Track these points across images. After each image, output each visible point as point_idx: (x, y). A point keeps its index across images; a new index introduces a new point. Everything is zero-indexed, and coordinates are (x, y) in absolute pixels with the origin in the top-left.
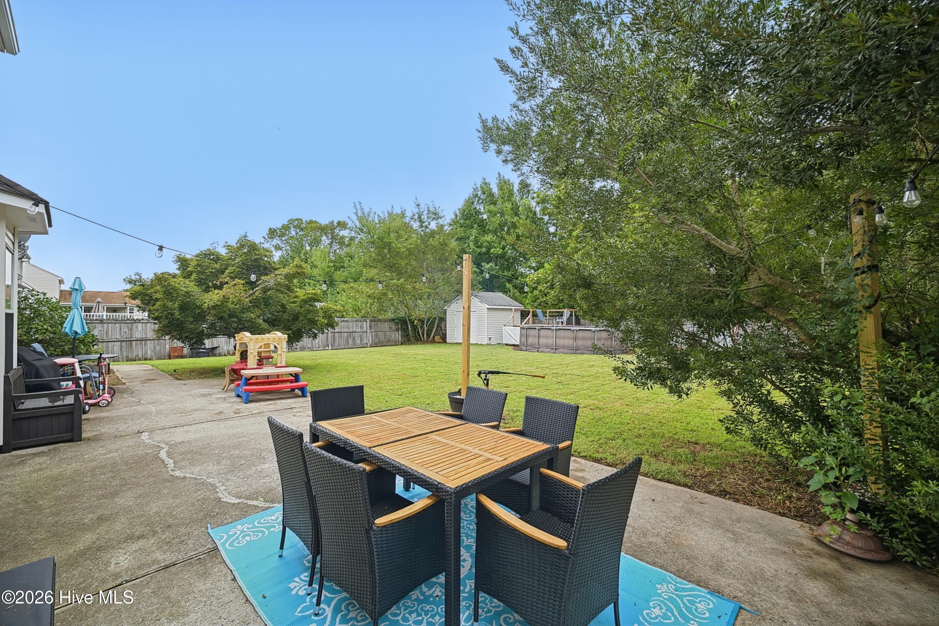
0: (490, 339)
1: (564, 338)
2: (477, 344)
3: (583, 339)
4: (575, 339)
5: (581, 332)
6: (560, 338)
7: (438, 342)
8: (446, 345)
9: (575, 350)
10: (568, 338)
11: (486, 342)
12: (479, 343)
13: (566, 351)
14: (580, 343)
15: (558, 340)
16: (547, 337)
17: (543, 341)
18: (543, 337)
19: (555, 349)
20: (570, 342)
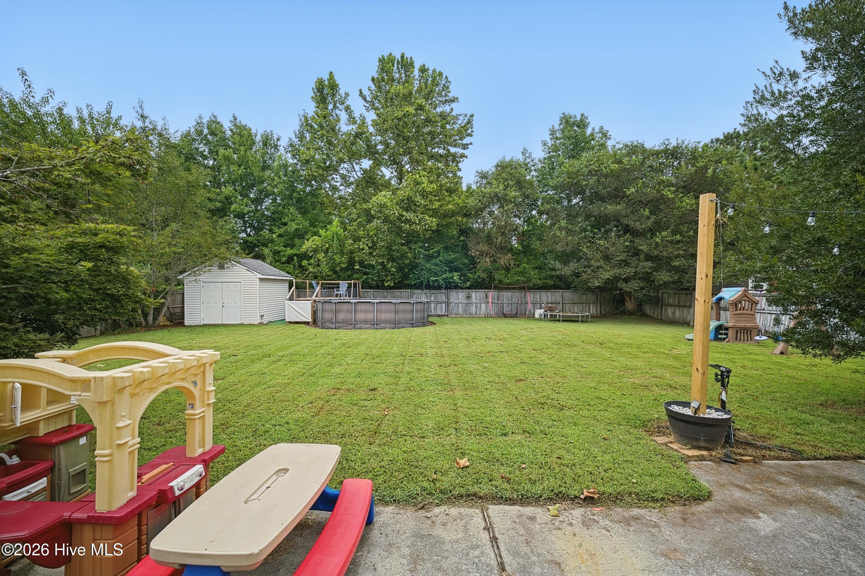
0: (262, 316)
1: (386, 312)
2: (242, 325)
3: (404, 312)
4: (396, 312)
5: (401, 305)
6: (381, 312)
7: (165, 326)
8: (183, 329)
9: (396, 325)
10: (390, 312)
11: (258, 321)
12: (246, 322)
13: (388, 325)
14: (401, 316)
15: (379, 315)
16: (366, 311)
17: (361, 316)
18: (361, 312)
19: (376, 324)
20: (392, 316)
